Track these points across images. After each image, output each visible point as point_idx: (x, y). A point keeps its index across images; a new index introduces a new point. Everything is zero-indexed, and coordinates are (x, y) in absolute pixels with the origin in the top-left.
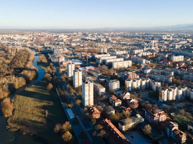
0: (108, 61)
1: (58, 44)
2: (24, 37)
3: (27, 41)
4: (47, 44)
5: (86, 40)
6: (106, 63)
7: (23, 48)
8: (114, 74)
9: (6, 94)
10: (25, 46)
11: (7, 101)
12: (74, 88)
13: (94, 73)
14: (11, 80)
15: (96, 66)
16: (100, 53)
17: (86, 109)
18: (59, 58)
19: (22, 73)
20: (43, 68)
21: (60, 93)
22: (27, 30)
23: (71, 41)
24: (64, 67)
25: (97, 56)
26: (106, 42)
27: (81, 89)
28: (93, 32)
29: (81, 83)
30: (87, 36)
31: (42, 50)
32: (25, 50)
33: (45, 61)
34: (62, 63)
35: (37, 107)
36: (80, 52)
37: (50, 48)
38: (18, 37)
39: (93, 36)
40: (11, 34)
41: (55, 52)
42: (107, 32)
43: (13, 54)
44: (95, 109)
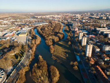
0: (105, 33)
1: (75, 21)
2: (59, 16)
3: (60, 18)
4: (69, 20)
5: (92, 18)
6: (103, 34)
8: (108, 41)
9: (51, 44)
10: (59, 21)
11: (52, 46)
12: (81, 46)
14: (53, 38)
15: (96, 35)
16: (100, 27)
17: (86, 58)
18: (75, 28)
19: (58, 35)
20: (67, 33)
21: (74, 48)
22: (60, 12)
23: (82, 19)
24: (77, 34)
25: (98, 29)
26: (106, 20)
27: (85, 47)
28: (97, 13)
29: (85, 44)
30: (93, 15)
31: (67, 24)
32: (59, 23)
33: (68, 29)
34: (76, 31)
35: (63, 52)
36: (87, 26)
37: (71, 22)
38: (56, 16)
39: (97, 15)
40: (53, 14)
41: (73, 25)
42: (108, 12)
43: (54, 25)
44: (92, 59)
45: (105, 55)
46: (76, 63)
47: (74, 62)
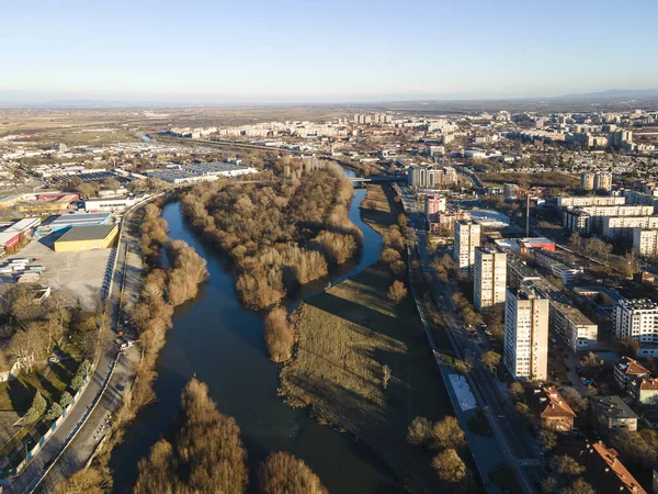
0: (613, 223)
1: (426, 154)
2: (327, 130)
3: (332, 140)
4: (389, 153)
5: (526, 139)
6: (606, 232)
7: (322, 164)
8: (638, 276)
9: (278, 296)
10: (325, 156)
12: (476, 309)
13: (554, 266)
14: (287, 258)
15: (562, 237)
16: (580, 192)
17: (517, 388)
18: (427, 198)
19: (318, 239)
20: (376, 228)
21: (430, 320)
22: (334, 108)
23: (469, 142)
24: (444, 233)
25: (568, 202)
26: (607, 149)
27: (502, 315)
28: (552, 111)
29: (501, 294)
30: (531, 124)
31: (374, 169)
32: (326, 170)
33: (383, 206)
34: (436, 218)
36: (501, 182)
37: (398, 164)
38: (307, 129)
39: (553, 124)
40: (291, 119)
41: (416, 178)
42: (613, 109)
43: (296, 181)
44: (554, 396)
45: (633, 366)
46: (446, 428)
47: (435, 418)
